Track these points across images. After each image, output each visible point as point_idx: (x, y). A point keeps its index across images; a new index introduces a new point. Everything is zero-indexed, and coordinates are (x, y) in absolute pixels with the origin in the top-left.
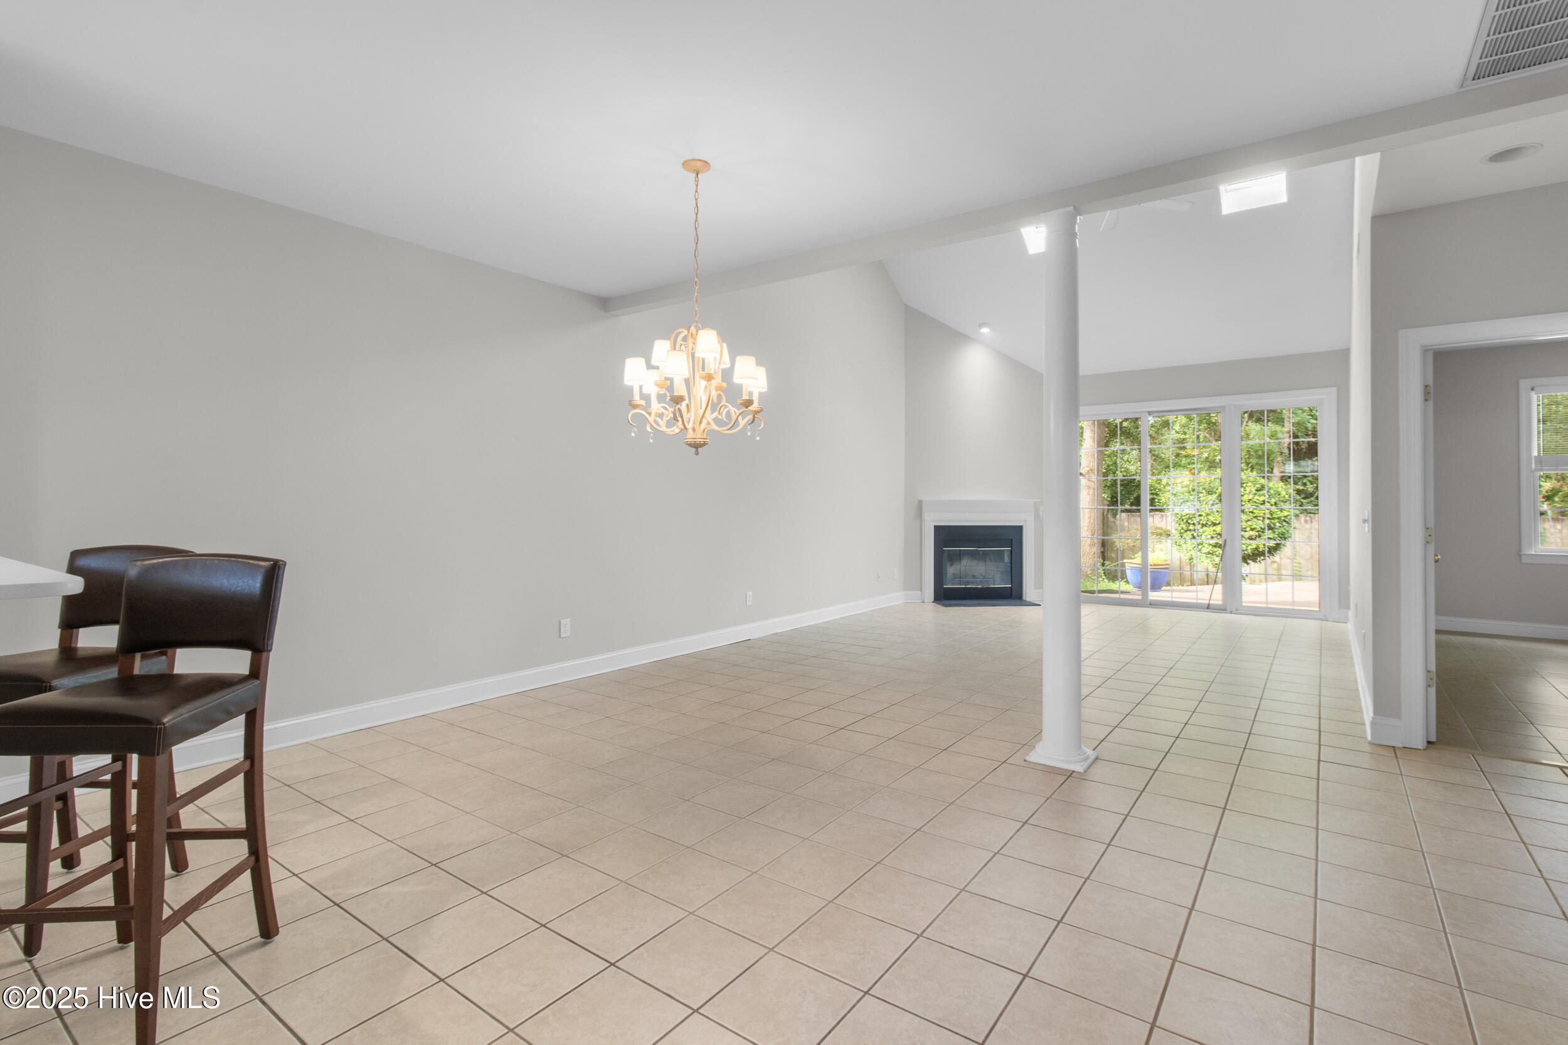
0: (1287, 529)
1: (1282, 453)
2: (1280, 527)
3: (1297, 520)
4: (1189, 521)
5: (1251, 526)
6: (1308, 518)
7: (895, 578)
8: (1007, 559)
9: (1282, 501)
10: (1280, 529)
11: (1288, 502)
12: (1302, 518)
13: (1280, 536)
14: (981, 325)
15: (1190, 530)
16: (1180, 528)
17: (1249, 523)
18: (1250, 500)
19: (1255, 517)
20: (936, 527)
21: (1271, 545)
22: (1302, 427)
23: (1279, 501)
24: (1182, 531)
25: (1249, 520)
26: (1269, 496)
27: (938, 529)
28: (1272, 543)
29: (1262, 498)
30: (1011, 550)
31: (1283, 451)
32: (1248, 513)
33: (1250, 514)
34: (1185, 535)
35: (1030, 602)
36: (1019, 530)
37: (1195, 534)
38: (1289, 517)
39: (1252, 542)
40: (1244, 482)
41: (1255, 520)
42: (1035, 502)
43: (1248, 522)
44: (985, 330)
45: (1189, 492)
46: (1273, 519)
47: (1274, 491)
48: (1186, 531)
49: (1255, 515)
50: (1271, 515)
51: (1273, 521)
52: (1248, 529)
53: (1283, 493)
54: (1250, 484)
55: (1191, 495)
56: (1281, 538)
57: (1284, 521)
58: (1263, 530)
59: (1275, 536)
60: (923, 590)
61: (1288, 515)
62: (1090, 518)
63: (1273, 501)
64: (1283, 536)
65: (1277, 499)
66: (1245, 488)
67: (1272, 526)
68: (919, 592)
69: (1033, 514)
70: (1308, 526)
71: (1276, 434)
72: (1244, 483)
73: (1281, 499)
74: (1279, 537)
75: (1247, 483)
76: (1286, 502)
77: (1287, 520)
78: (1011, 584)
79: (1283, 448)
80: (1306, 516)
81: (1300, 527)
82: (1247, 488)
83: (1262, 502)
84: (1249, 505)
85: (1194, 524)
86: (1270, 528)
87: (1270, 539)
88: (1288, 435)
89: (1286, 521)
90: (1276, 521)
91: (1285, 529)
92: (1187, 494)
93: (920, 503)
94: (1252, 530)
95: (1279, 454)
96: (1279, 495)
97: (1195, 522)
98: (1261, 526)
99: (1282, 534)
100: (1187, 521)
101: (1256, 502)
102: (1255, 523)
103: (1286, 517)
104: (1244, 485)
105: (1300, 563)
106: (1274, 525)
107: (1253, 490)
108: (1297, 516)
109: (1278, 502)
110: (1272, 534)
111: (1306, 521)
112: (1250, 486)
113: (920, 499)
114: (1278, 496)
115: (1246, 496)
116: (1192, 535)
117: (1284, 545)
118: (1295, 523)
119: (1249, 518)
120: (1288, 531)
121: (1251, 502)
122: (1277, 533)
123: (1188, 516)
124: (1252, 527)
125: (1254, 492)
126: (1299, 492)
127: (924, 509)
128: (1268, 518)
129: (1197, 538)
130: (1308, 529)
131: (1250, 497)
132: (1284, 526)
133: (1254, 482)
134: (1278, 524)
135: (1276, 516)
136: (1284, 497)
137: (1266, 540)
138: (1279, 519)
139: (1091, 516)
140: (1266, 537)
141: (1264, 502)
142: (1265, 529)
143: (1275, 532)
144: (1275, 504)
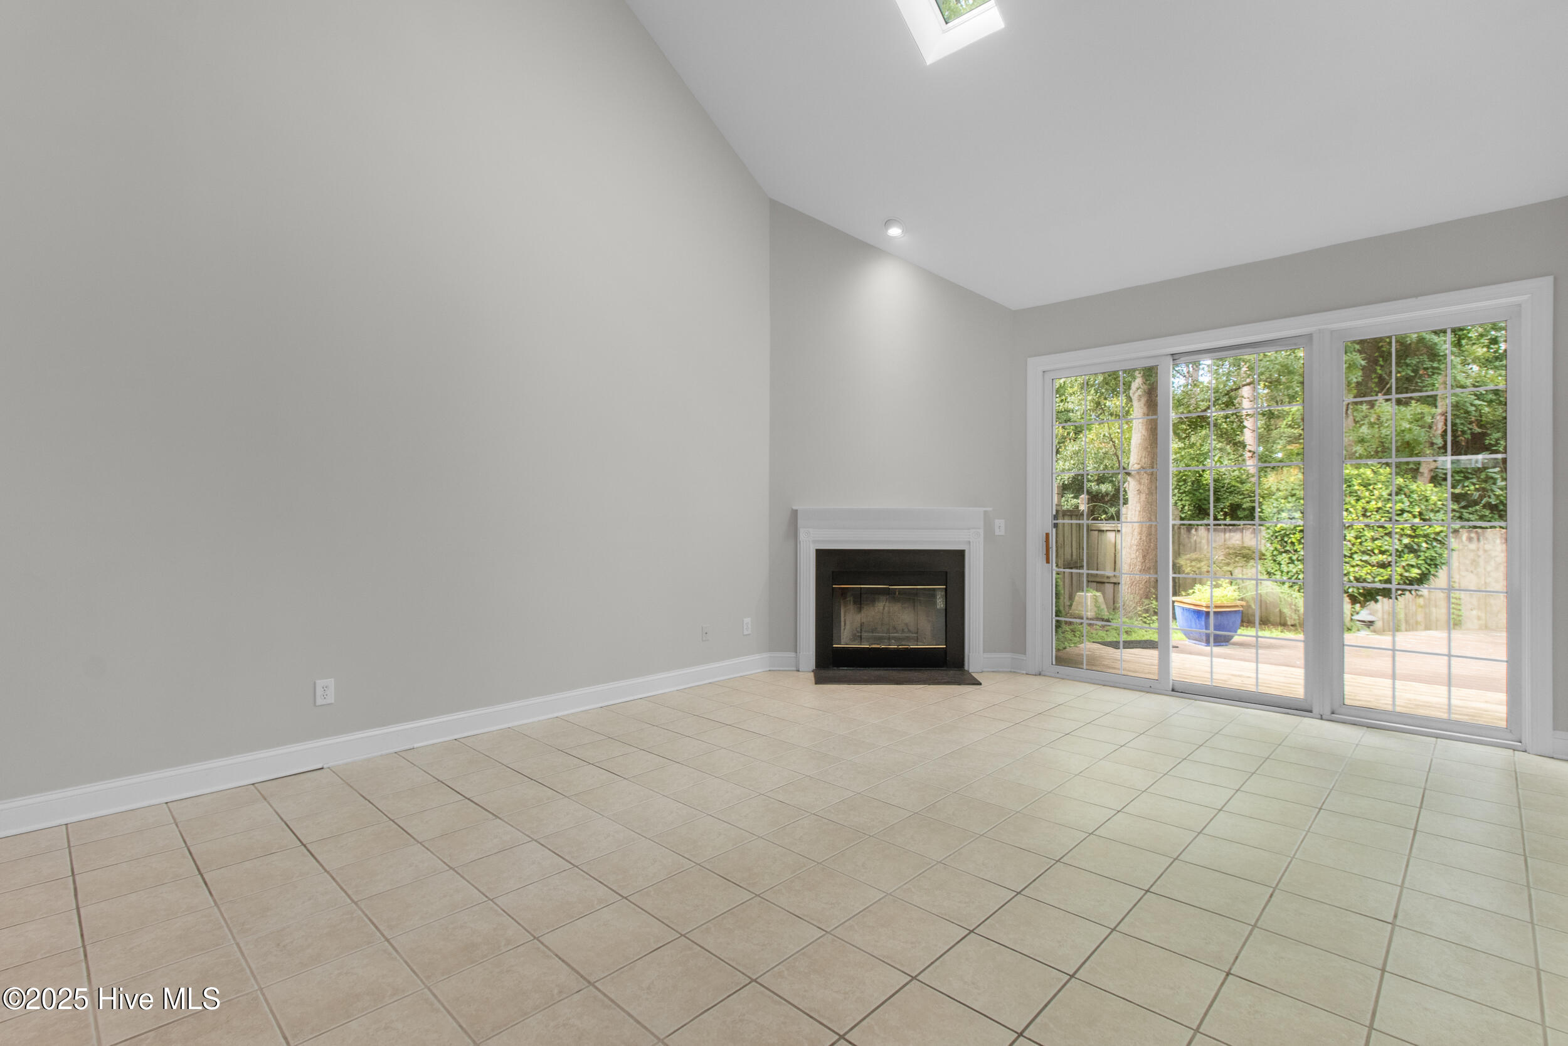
0: (1440, 551)
1: (1432, 444)
2: (1428, 548)
3: (1455, 538)
4: (1286, 539)
5: (1380, 547)
6: (1473, 535)
7: (746, 633)
8: (940, 603)
9: (1432, 511)
10: (1428, 551)
11: (1442, 512)
12: (1464, 535)
13: (1428, 561)
14: (888, 223)
15: (1287, 552)
16: (1273, 549)
17: (1378, 543)
18: (1379, 508)
19: (1386, 534)
20: (818, 551)
21: (1413, 575)
22: (1462, 411)
23: (1427, 510)
24: (1275, 553)
25: (1377, 539)
26: (1411, 503)
27: (824, 557)
28: (1415, 573)
29: (1399, 506)
30: (946, 589)
31: (1434, 441)
32: (1376, 528)
33: (1380, 529)
34: (1279, 558)
35: (972, 677)
36: (958, 557)
37: (1294, 558)
38: (1442, 534)
39: (1382, 570)
40: (1371, 482)
41: (1387, 538)
42: (985, 512)
43: (1376, 542)
44: (895, 231)
45: (1286, 498)
46: (1416, 536)
47: (1419, 496)
48: (1281, 553)
49: (1387, 531)
50: (1414, 531)
51: (1416, 540)
52: (1376, 551)
53: (1434, 498)
54: (1380, 485)
55: (1289, 502)
56: (1430, 565)
57: (1435, 539)
58: (1400, 553)
59: (1420, 562)
60: (798, 652)
61: (1441, 532)
62: (1140, 533)
63: (1417, 509)
64: (1433, 563)
65: (1423, 507)
66: (1372, 491)
67: (1416, 547)
68: (793, 655)
69: (981, 532)
70: (1473, 546)
71: (1424, 417)
72: (1370, 485)
73: (1430, 507)
74: (1426, 563)
75: (1375, 484)
76: (1438, 511)
77: (1439, 538)
78: (946, 645)
79: (1434, 436)
80: (1470, 532)
81: (1461, 547)
82: (1376, 492)
83: (1399, 512)
84: (1378, 517)
85: (1292, 543)
86: (1411, 549)
87: (1412, 566)
88: (1443, 418)
89: (1437, 540)
90: (1421, 539)
91: (1436, 552)
92: (1283, 501)
93: (795, 513)
94: (1382, 553)
95: (1427, 445)
96: (1427, 501)
97: (1294, 540)
98: (1396, 547)
99: (1431, 560)
100: (1282, 540)
101: (1388, 512)
102: (1386, 543)
103: (1438, 534)
104: (1371, 487)
105: (1460, 599)
106: (1418, 545)
107: (1385, 494)
108: (1456, 531)
109: (1425, 513)
110: (1415, 560)
111: (1470, 539)
112: (1381, 488)
113: (795, 508)
114: (1426, 503)
115: (1373, 503)
116: (1290, 558)
117: (1434, 575)
118: (1453, 542)
119: (1377, 536)
120: (1440, 555)
121: (1380, 511)
122: (1423, 558)
123: (1283, 532)
124: (1383, 549)
125: (1386, 496)
126: (1456, 498)
127: (800, 522)
128: (1410, 536)
129: (1296, 562)
130: (1473, 551)
131: (1380, 505)
132: (1433, 547)
133: (1387, 483)
134: (1424, 545)
135: (1421, 533)
136: (1435, 504)
137: (1403, 567)
138: (1426, 536)
139: (1141, 531)
140: (1404, 564)
141: (1403, 511)
142: (1403, 551)
143: (1420, 556)
144: (1421, 514)
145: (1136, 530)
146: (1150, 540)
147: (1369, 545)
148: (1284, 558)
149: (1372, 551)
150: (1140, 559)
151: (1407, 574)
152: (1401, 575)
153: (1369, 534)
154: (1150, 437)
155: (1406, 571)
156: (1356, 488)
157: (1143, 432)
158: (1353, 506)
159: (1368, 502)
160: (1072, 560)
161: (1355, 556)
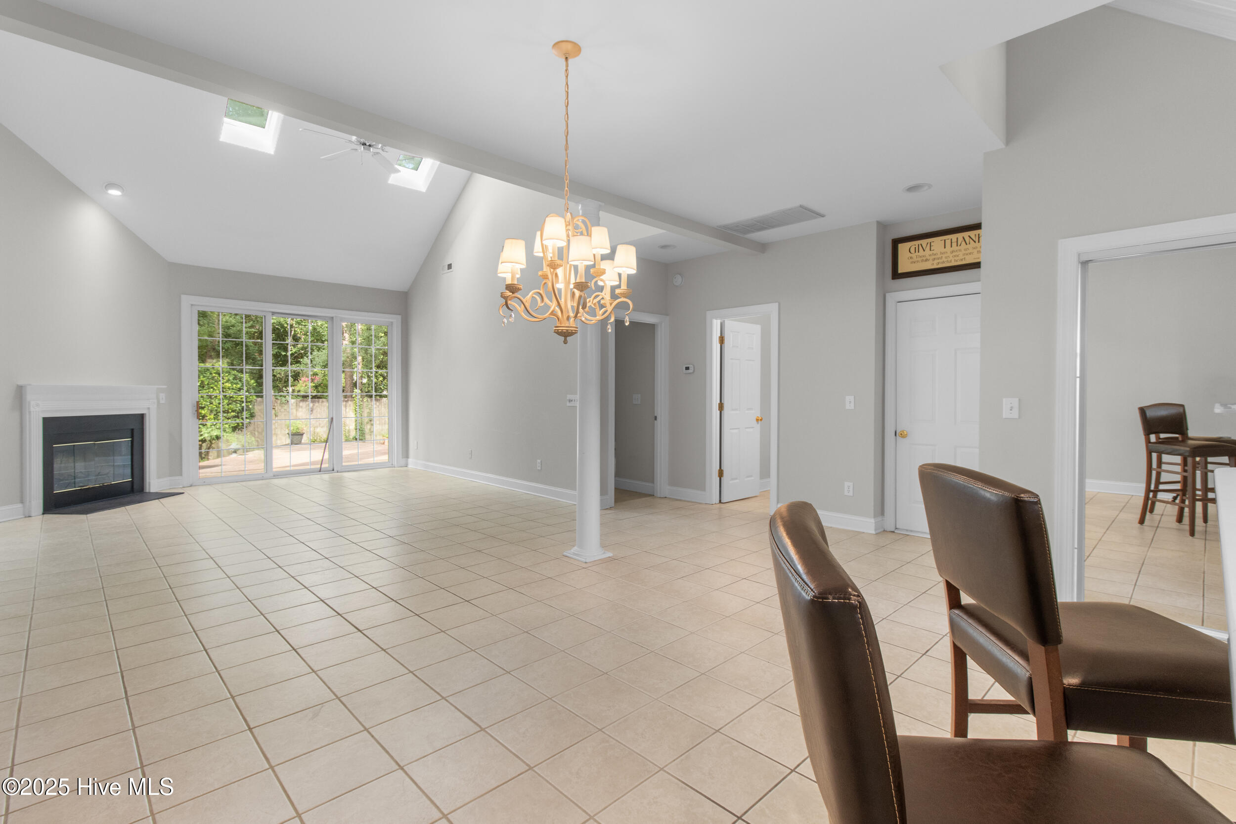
14: (111, 185)
20: (44, 419)
27: (47, 421)
30: (132, 440)
35: (157, 493)
36: (140, 418)
44: (115, 192)
60: (27, 501)
68: (21, 505)
78: (132, 478)
127: (29, 397)
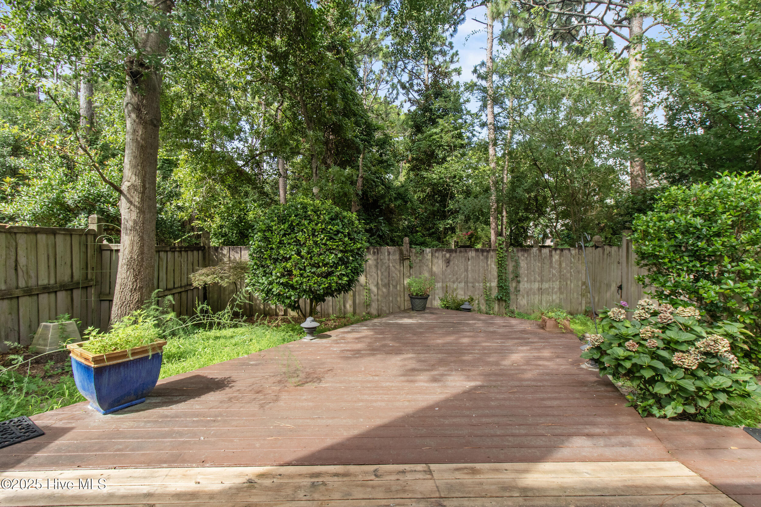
0: (360, 262)
2: (353, 261)
5: (323, 260)
9: (356, 232)
10: (353, 263)
12: (372, 250)
18: (323, 229)
19: (327, 250)
21: (344, 282)
23: (353, 232)
25: (321, 254)
26: (343, 226)
28: (345, 280)
29: (336, 228)
32: (321, 245)
33: (323, 247)
38: (362, 250)
39: (324, 280)
41: (328, 253)
43: (321, 257)
46: (346, 252)
47: (348, 221)
49: (328, 248)
50: (345, 247)
51: (346, 255)
54: (324, 212)
56: (354, 273)
57: (357, 253)
58: (335, 265)
59: (348, 272)
62: (131, 252)
63: (347, 231)
64: (356, 271)
65: (350, 229)
66: (319, 216)
67: (346, 260)
70: (377, 258)
73: (354, 230)
74: (352, 272)
76: (359, 233)
81: (372, 259)
82: (322, 217)
83: (336, 233)
84: (322, 236)
86: (343, 262)
87: (344, 275)
90: (349, 254)
91: (358, 263)
94: (325, 265)
96: (353, 225)
98: (334, 260)
99: (355, 269)
101: (329, 232)
102: (327, 257)
103: (359, 249)
106: (347, 258)
107: (327, 218)
108: (369, 247)
109: (351, 233)
110: (345, 270)
111: (377, 254)
112: (325, 214)
114: (352, 227)
115: (320, 225)
116: (265, 271)
117: (356, 281)
118: (367, 256)
119: (321, 252)
120: (360, 265)
121: (324, 232)
122: (350, 268)
124: (325, 263)
125: (328, 220)
128: (342, 251)
131: (324, 227)
132: (356, 260)
133: (329, 211)
134: (351, 258)
135: (349, 249)
136: (357, 227)
137: (338, 276)
138: (352, 251)
139: (132, 249)
140: (338, 273)
141: (338, 232)
142: (338, 263)
143: (348, 267)
144: (349, 234)
145: (127, 250)
146: (142, 258)
147: (316, 259)
148: (260, 271)
149: (318, 264)
150: (131, 278)
151: (340, 282)
152: (337, 283)
153: (316, 250)
154: (140, 155)
155: (340, 279)
156: (309, 213)
157: (134, 149)
158: (306, 228)
159: (316, 224)
160: (56, 283)
161: (307, 268)
